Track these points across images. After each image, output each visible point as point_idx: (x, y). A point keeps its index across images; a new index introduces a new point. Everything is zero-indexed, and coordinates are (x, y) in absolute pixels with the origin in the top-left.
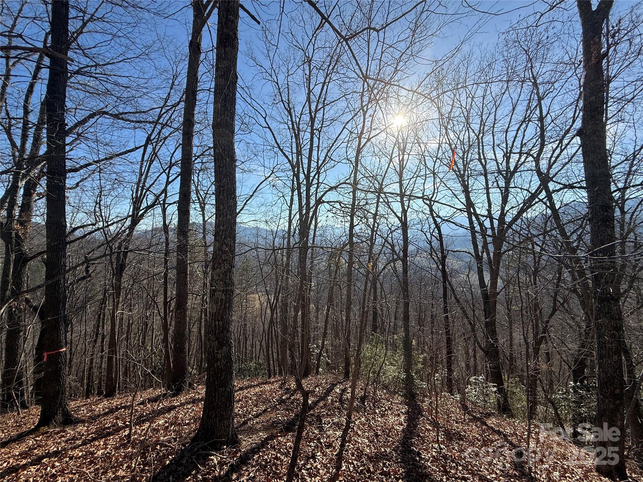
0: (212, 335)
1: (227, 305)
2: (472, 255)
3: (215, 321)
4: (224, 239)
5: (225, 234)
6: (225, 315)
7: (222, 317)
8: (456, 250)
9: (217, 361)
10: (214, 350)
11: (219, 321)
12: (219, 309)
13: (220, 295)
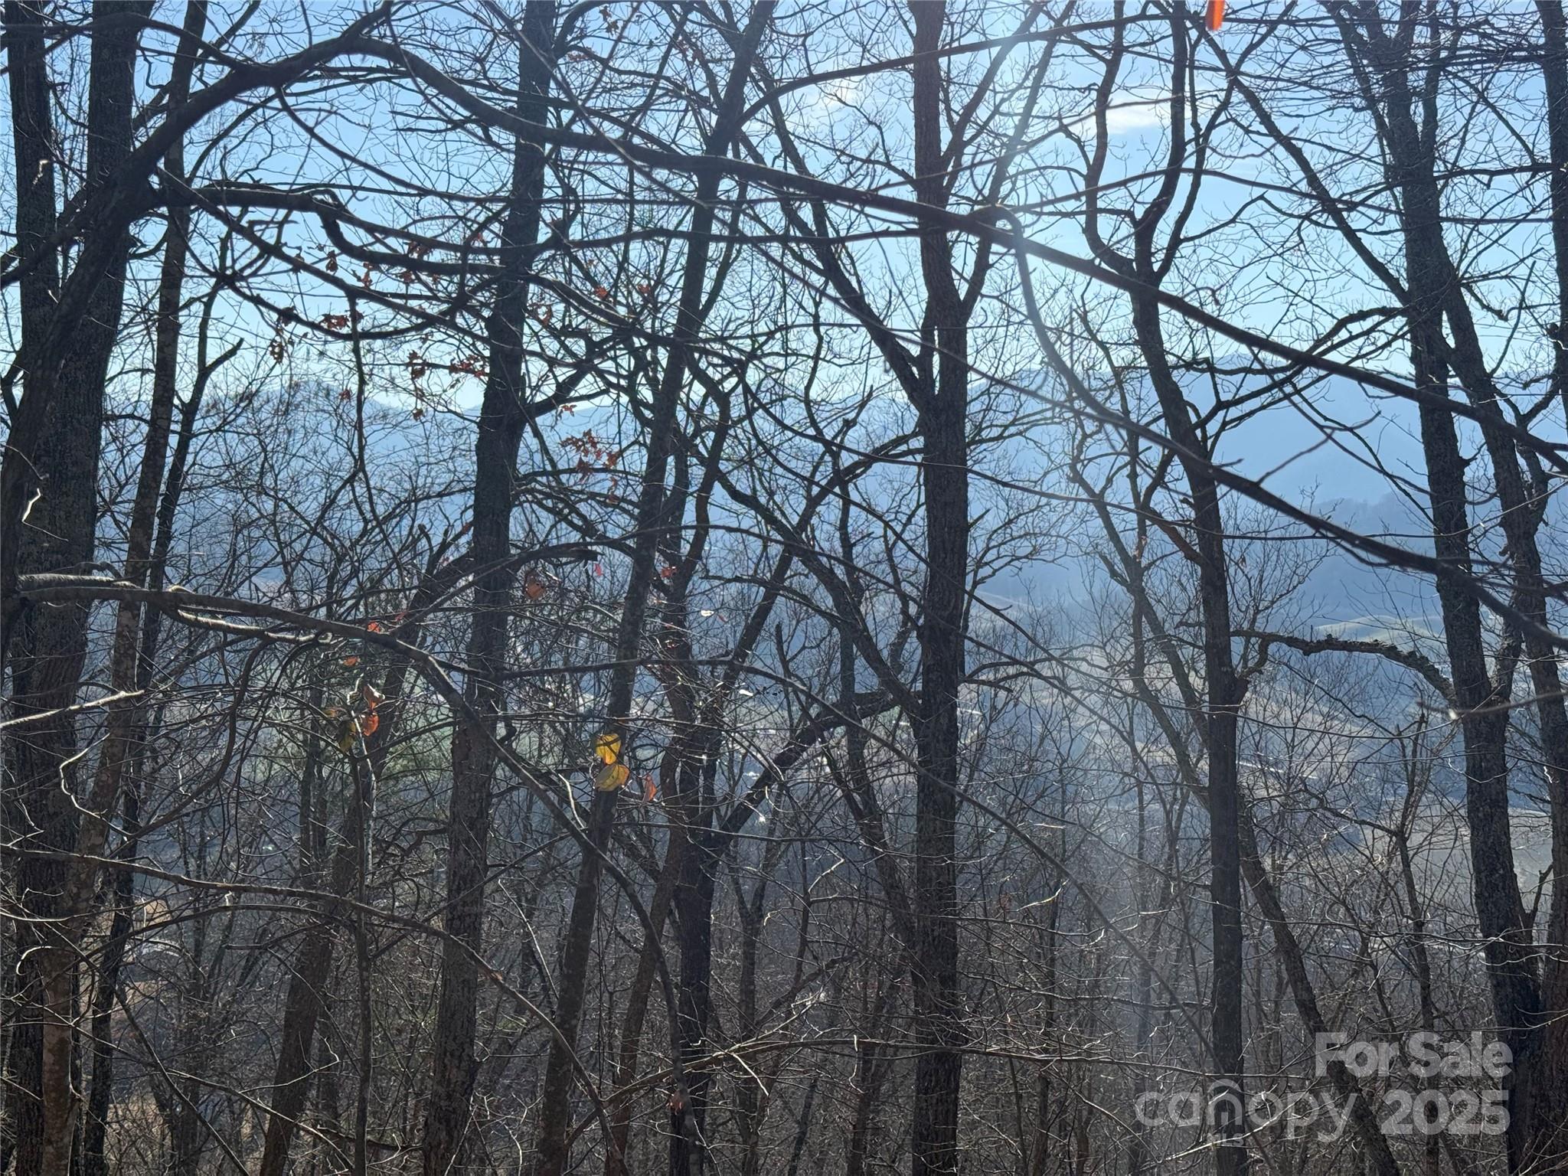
2: (1432, 674)
8: (1324, 630)
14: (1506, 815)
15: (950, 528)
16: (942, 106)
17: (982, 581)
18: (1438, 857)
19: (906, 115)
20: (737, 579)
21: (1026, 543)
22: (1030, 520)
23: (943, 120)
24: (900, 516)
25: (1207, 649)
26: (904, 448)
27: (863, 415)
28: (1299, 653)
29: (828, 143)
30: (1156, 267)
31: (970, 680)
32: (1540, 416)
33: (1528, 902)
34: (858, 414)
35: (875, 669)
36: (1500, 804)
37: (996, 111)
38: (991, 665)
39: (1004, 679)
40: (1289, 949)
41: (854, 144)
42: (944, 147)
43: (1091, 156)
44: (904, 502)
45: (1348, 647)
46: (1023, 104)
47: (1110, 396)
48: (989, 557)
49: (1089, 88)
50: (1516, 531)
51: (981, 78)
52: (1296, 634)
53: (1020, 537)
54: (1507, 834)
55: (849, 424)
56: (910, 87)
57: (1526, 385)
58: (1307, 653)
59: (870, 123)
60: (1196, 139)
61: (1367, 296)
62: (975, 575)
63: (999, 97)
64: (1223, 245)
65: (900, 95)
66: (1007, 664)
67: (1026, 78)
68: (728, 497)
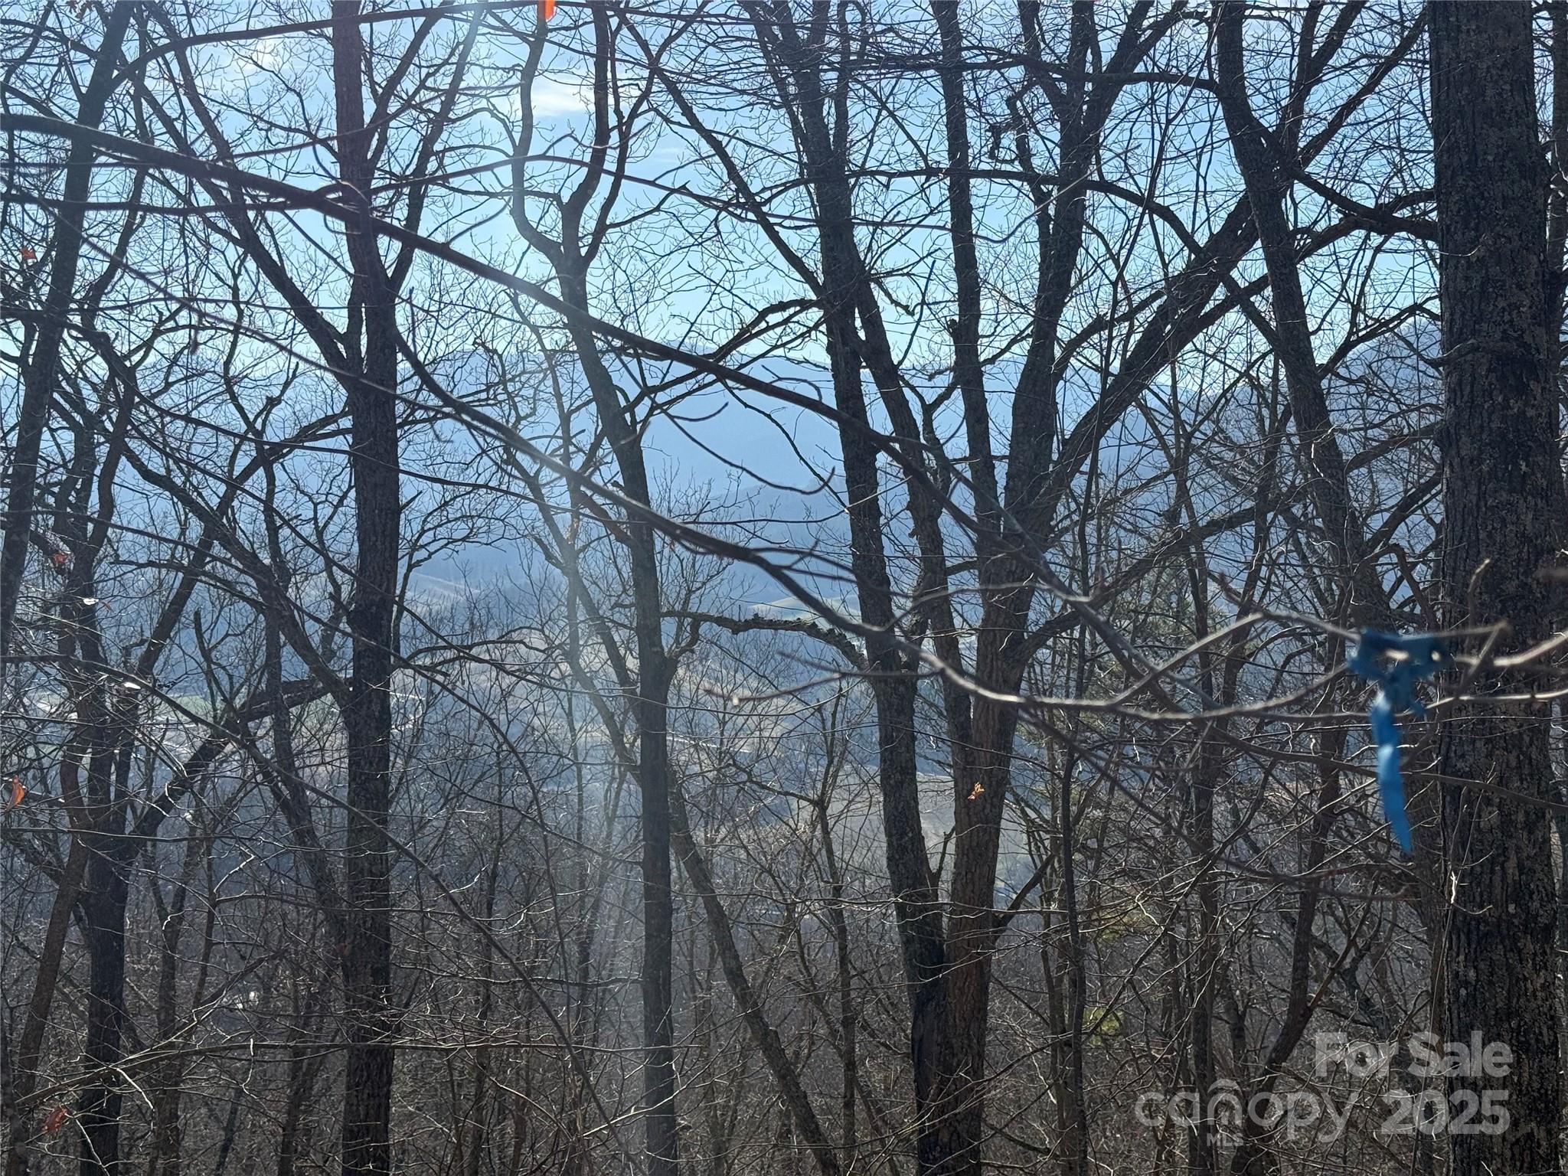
2: (849, 651)
8: (751, 609)
14: (914, 780)
15: (381, 510)
16: (364, 77)
17: (418, 563)
18: (855, 823)
19: (327, 84)
20: (150, 564)
21: (463, 525)
22: (467, 502)
23: (366, 92)
24: (330, 498)
25: (639, 631)
26: (332, 427)
27: (289, 392)
28: (726, 633)
29: (244, 107)
30: (583, 251)
31: (405, 664)
32: (942, 407)
33: (934, 864)
34: (283, 392)
35: (304, 657)
36: (909, 771)
37: (422, 85)
38: (427, 650)
39: (441, 663)
40: (719, 921)
41: (273, 110)
42: (367, 119)
43: (517, 137)
44: (335, 483)
45: (774, 625)
46: (449, 80)
47: (544, 379)
48: (424, 540)
49: (513, 68)
50: (922, 514)
51: (404, 50)
52: (726, 615)
53: (456, 519)
54: (916, 800)
55: (272, 402)
56: (329, 55)
57: (931, 377)
58: (735, 632)
59: (289, 89)
60: (619, 127)
61: (787, 288)
62: (411, 558)
63: (424, 71)
64: (644, 232)
65: (319, 62)
66: (444, 648)
67: (452, 54)
68: (139, 476)
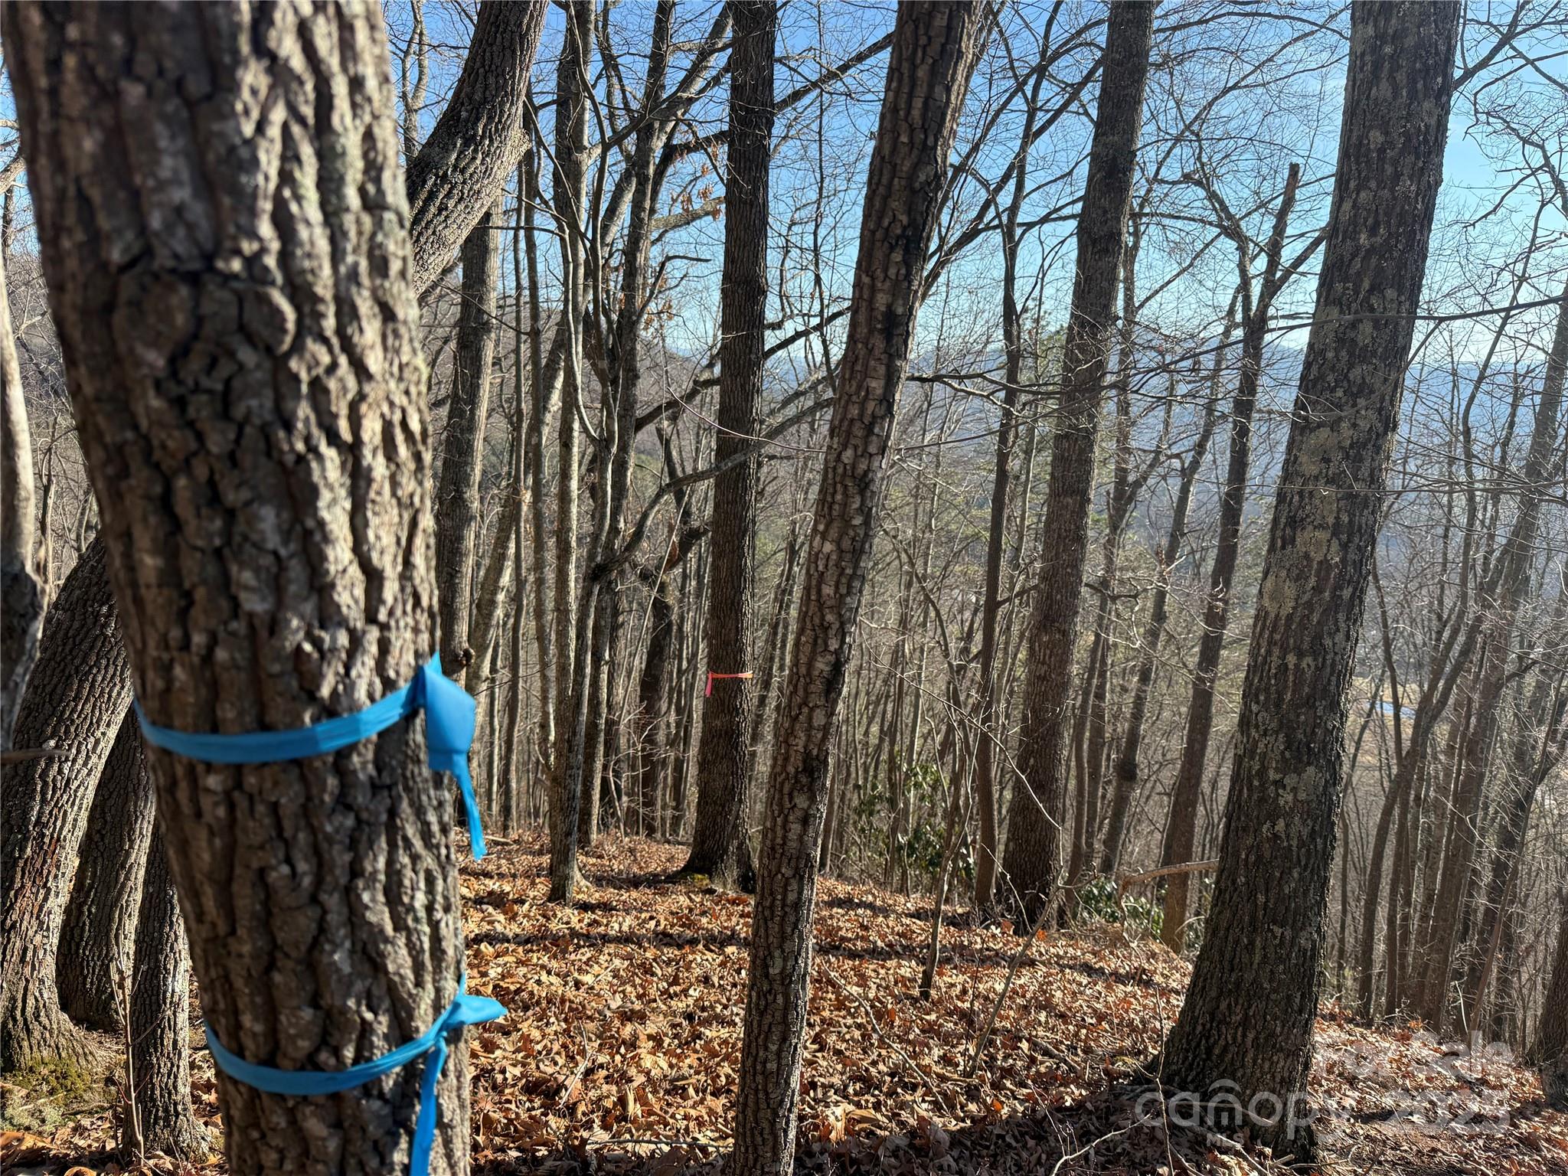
0: (1265, 707)
1: (1347, 593)
3: (1285, 651)
4: (1371, 291)
5: (1379, 270)
6: (1331, 635)
7: (1318, 638)
9: (1273, 817)
10: (1263, 771)
11: (1301, 655)
12: (1309, 605)
13: (1318, 544)
